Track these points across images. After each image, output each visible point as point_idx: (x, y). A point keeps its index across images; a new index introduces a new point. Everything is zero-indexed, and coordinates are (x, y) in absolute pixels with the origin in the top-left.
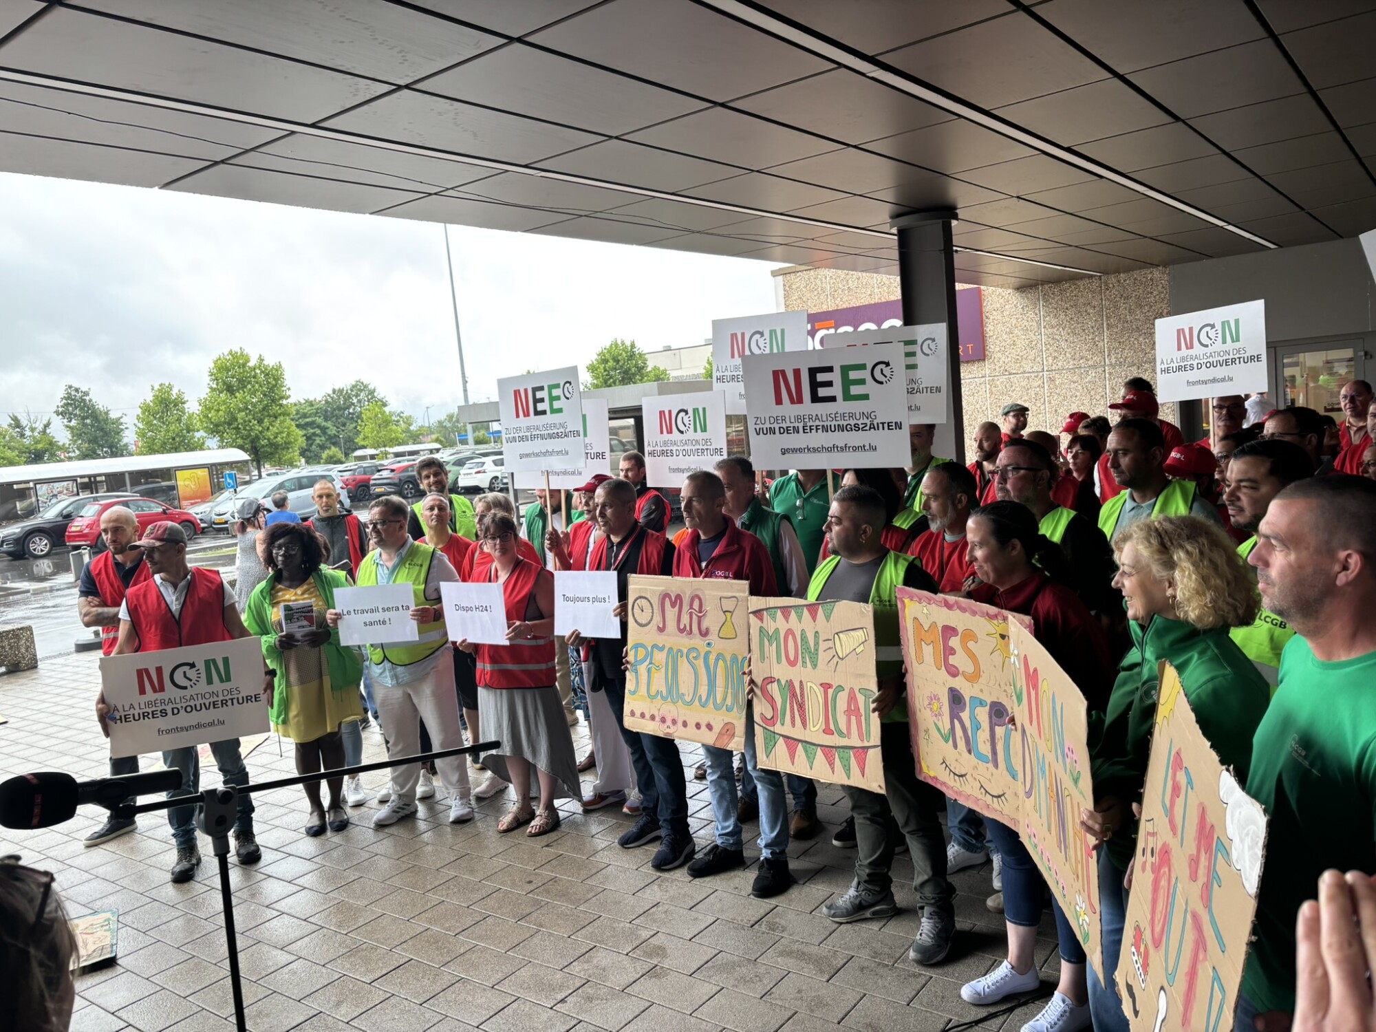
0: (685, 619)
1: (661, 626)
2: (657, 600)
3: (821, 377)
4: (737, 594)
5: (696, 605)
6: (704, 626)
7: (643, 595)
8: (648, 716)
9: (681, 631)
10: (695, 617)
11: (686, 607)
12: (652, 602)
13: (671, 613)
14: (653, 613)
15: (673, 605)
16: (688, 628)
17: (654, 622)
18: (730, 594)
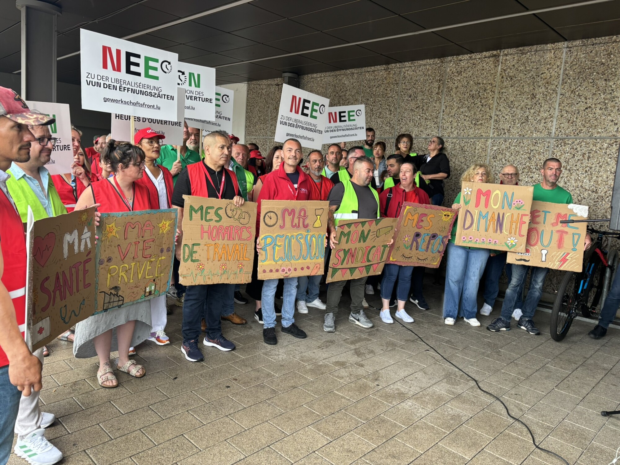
0: (296, 221)
1: (282, 225)
2: (280, 213)
3: (342, 114)
4: (323, 207)
5: (302, 214)
6: (306, 223)
7: (272, 210)
8: (274, 270)
9: (293, 226)
10: (301, 220)
11: (297, 215)
12: (277, 213)
13: (288, 219)
14: (277, 219)
15: (290, 214)
16: (297, 225)
17: (278, 223)
18: (320, 208)
